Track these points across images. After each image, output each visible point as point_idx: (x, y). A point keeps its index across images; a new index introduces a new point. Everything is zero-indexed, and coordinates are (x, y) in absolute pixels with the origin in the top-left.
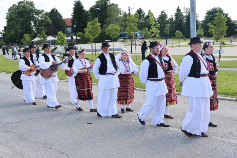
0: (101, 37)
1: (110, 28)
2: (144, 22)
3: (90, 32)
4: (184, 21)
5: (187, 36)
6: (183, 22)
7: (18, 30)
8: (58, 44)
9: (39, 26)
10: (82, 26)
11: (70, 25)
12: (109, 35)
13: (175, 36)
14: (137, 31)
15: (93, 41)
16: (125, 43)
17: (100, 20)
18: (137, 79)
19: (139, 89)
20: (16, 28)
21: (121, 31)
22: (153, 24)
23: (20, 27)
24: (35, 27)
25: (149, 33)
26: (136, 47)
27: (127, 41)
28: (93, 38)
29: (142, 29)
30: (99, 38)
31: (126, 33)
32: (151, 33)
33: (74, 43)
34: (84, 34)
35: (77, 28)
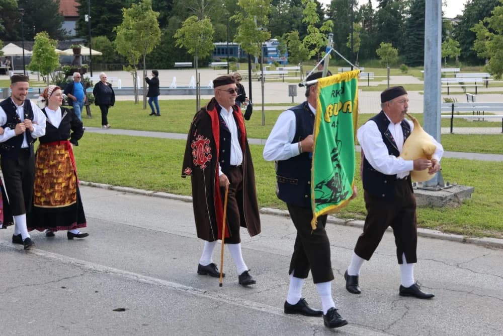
0: (163, 53)
1: (187, 26)
2: (287, 14)
4: (404, 17)
5: (411, 58)
6: (402, 17)
8: (34, 69)
10: (109, 18)
11: (73, 12)
12: (184, 50)
13: (378, 58)
14: (267, 40)
15: (137, 62)
16: (231, 72)
17: (160, 5)
18: (264, 181)
19: (270, 210)
21: (222, 37)
22: (313, 22)
25: (301, 47)
26: (263, 87)
27: (238, 67)
28: (138, 54)
29: (281, 36)
30: (157, 57)
31: (235, 44)
32: (307, 46)
33: (83, 67)
34: (113, 42)
35: (94, 23)
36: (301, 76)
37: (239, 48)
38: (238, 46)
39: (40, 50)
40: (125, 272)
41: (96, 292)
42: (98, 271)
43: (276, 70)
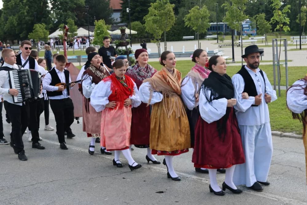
0: (175, 31)
1: (192, 13)
2: (256, 3)
3: (155, 22)
7: (23, 17)
9: (60, 9)
10: (141, 10)
11: (119, 7)
14: (243, 20)
15: (160, 37)
16: (219, 42)
20: (20, 12)
21: (213, 20)
22: (277, 7)
23: (27, 11)
24: (54, 11)
26: (242, 51)
27: (224, 39)
28: (161, 33)
29: (252, 17)
30: (172, 34)
31: (221, 23)
33: (127, 41)
34: (144, 25)
35: (132, 13)
36: (266, 43)
37: (224, 26)
38: (223, 24)
39: (99, 31)
40: (162, 169)
41: (144, 181)
42: (145, 168)
43: (249, 39)
